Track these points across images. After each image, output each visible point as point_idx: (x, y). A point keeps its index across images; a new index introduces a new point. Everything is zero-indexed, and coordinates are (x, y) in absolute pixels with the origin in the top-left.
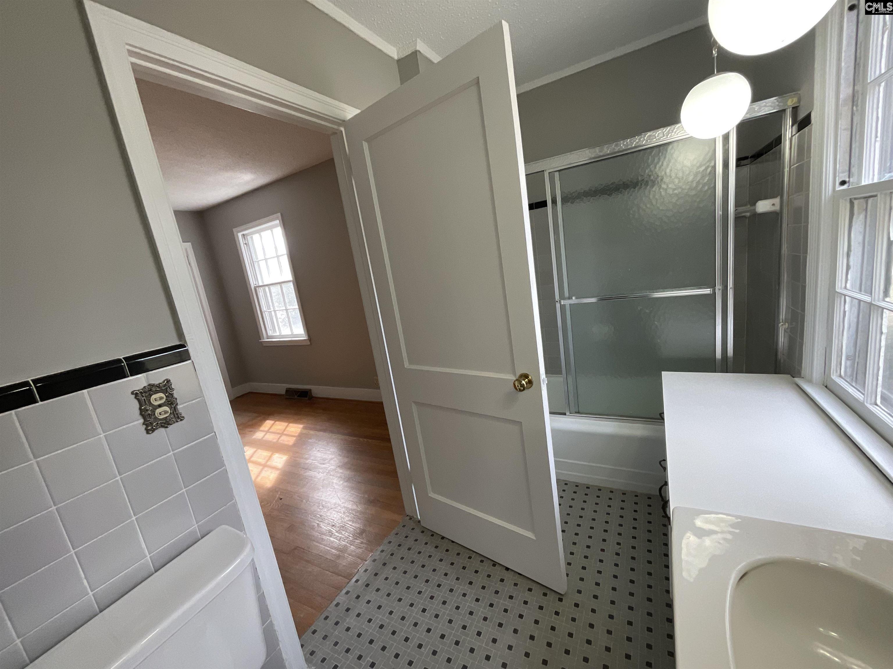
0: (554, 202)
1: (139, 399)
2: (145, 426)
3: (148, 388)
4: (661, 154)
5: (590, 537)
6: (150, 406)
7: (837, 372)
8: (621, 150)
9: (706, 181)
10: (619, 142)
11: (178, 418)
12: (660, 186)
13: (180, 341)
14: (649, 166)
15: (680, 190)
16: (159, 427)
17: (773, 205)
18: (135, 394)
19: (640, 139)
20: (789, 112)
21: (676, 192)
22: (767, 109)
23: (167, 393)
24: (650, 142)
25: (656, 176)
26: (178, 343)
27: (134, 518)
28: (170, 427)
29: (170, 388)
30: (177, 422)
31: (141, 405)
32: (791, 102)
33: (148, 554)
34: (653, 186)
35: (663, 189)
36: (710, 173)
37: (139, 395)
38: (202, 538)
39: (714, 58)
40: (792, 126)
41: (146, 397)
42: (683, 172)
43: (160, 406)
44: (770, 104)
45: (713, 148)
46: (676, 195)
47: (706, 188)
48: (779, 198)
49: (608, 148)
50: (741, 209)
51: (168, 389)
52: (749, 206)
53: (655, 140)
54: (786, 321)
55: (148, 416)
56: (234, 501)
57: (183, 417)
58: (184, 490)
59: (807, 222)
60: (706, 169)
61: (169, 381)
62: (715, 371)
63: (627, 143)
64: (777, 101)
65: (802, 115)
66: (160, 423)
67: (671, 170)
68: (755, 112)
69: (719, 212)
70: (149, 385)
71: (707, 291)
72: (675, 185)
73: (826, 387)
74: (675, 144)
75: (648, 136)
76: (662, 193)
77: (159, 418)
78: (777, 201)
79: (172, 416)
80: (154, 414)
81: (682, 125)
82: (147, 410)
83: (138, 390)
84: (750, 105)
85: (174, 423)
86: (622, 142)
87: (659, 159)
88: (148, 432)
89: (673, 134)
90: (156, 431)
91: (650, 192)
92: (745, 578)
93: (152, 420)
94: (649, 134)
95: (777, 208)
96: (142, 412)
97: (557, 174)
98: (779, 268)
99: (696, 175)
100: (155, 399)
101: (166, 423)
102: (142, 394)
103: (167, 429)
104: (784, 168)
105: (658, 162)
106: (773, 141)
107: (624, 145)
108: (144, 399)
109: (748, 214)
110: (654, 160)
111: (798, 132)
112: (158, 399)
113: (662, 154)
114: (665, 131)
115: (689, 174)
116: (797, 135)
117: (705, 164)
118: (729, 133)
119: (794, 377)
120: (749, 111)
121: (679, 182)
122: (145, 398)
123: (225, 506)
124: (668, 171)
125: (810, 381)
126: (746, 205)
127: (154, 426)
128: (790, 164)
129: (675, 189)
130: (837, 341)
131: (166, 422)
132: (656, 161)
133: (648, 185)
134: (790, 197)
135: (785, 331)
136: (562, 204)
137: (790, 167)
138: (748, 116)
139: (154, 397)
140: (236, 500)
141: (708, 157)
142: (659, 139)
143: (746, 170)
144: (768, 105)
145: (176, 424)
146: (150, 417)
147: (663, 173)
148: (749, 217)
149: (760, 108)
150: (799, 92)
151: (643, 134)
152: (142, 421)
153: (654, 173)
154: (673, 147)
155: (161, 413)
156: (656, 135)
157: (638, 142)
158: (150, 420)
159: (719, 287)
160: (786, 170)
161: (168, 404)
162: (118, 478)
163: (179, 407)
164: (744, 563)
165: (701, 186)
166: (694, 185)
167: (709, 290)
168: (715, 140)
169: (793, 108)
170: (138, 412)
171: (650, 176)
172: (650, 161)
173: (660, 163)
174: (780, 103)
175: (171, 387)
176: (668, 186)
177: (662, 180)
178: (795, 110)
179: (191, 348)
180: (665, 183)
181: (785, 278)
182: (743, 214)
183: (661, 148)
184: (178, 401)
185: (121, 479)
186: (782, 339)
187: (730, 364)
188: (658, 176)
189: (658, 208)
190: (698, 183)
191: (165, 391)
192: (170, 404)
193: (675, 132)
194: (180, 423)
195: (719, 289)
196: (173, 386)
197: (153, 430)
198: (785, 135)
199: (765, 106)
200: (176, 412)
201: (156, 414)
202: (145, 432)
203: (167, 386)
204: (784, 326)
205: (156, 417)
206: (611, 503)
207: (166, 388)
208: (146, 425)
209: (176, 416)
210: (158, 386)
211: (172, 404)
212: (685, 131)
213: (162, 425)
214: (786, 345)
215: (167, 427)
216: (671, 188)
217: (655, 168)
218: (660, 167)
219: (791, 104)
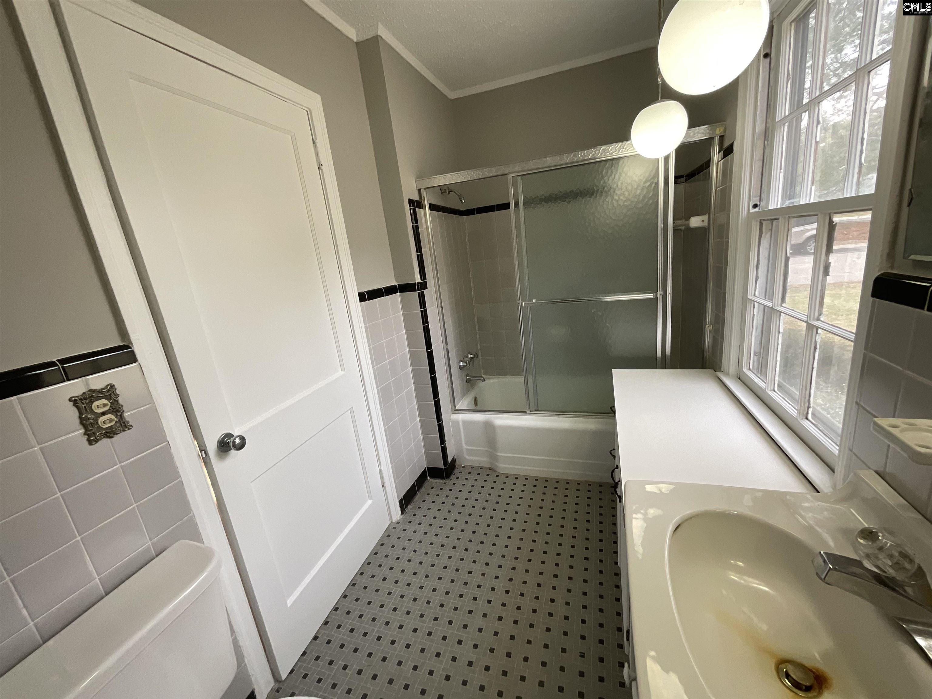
0: (517, 204)
1: (79, 407)
2: (86, 437)
3: (88, 394)
4: (613, 168)
5: (550, 525)
6: (93, 415)
7: (747, 366)
8: (579, 160)
9: (651, 195)
10: (576, 153)
11: (126, 427)
12: (613, 197)
13: (123, 341)
14: (603, 177)
15: (629, 203)
16: (104, 437)
17: (703, 221)
18: (74, 401)
19: (595, 152)
20: (717, 139)
21: (626, 203)
22: (699, 135)
23: (111, 400)
24: (604, 155)
25: (609, 187)
26: (121, 344)
27: (79, 538)
28: (117, 438)
29: (114, 393)
30: (124, 431)
31: (81, 413)
32: (719, 131)
33: (97, 577)
34: (606, 197)
35: (615, 200)
36: (654, 189)
37: (79, 402)
38: (157, 556)
39: (659, 85)
40: (719, 152)
41: (86, 403)
42: (632, 186)
43: (103, 414)
44: (702, 131)
45: (656, 166)
46: (626, 206)
47: (651, 202)
48: (707, 215)
49: (567, 157)
50: (679, 222)
51: (113, 395)
52: (684, 220)
53: (608, 153)
54: (711, 323)
55: (91, 425)
56: (191, 514)
57: (131, 426)
58: (135, 505)
59: (728, 238)
60: (651, 185)
61: (114, 386)
62: (656, 368)
63: (584, 154)
64: (708, 130)
65: (726, 144)
66: (105, 433)
67: (622, 183)
68: (690, 137)
69: (661, 225)
70: (90, 391)
71: (651, 296)
72: (626, 198)
73: (739, 378)
74: (626, 160)
75: (603, 150)
76: (614, 204)
77: (103, 427)
78: (705, 218)
79: (118, 425)
80: (97, 423)
81: (631, 142)
82: (89, 419)
83: (78, 397)
84: (687, 131)
85: (121, 432)
86: (580, 153)
87: (612, 172)
88: (90, 442)
89: (624, 149)
90: (99, 443)
91: (603, 202)
92: (678, 530)
93: (94, 430)
94: (603, 147)
95: (706, 224)
96: (83, 422)
97: (519, 179)
98: (707, 279)
99: (643, 189)
100: (97, 406)
101: (110, 433)
102: (82, 400)
103: (112, 439)
104: (711, 189)
105: (611, 175)
106: (703, 164)
107: (581, 156)
108: (85, 407)
109: (683, 228)
110: (607, 172)
111: (723, 159)
112: (102, 406)
113: (615, 167)
114: (617, 146)
115: (637, 188)
116: (722, 161)
117: (650, 180)
118: (669, 155)
119: (715, 371)
120: (687, 135)
121: (629, 195)
122: (85, 405)
123: (181, 520)
124: (619, 184)
125: (727, 374)
126: (681, 219)
127: (98, 436)
128: (716, 186)
129: (625, 201)
130: (747, 340)
131: (112, 431)
132: (609, 174)
133: (602, 195)
134: (716, 215)
135: (710, 331)
136: (525, 208)
137: (716, 189)
138: (686, 141)
139: (96, 404)
140: (193, 513)
141: (652, 174)
142: (612, 153)
143: (681, 186)
144: (700, 131)
145: (123, 433)
146: (92, 426)
147: (615, 185)
148: (684, 230)
149: (694, 134)
150: (725, 123)
151: (598, 147)
152: (82, 431)
153: (607, 184)
154: (623, 162)
155: (105, 422)
156: (610, 149)
157: (594, 155)
158: (92, 430)
159: (660, 292)
160: (713, 191)
161: (113, 411)
162: (59, 494)
163: (126, 415)
164: (678, 517)
165: (646, 200)
166: (641, 198)
167: (652, 294)
168: (658, 159)
169: (720, 136)
170: (78, 421)
171: (604, 188)
172: (604, 173)
173: (613, 176)
174: (710, 131)
175: (116, 393)
176: (619, 198)
177: (614, 192)
178: (722, 138)
179: (137, 349)
180: (617, 194)
181: (711, 286)
182: (680, 227)
183: (614, 162)
184: (125, 408)
185: (61, 495)
186: (708, 340)
187: (668, 361)
188: (611, 187)
189: (611, 218)
190: (644, 197)
191: (109, 397)
192: (115, 412)
193: (626, 148)
194: (127, 432)
195: (661, 294)
196: (118, 392)
197: (97, 441)
198: (713, 160)
199: (698, 133)
200: (122, 420)
201: (99, 423)
202: (87, 443)
203: (110, 392)
204: (709, 328)
205: (99, 426)
206: (567, 493)
207: (110, 395)
208: (88, 435)
209: (123, 425)
210: (101, 391)
211: (118, 411)
212: (634, 148)
213: (106, 435)
214: (711, 342)
215: (112, 437)
216: (622, 200)
217: (609, 180)
218: (613, 180)
219: (719, 133)
